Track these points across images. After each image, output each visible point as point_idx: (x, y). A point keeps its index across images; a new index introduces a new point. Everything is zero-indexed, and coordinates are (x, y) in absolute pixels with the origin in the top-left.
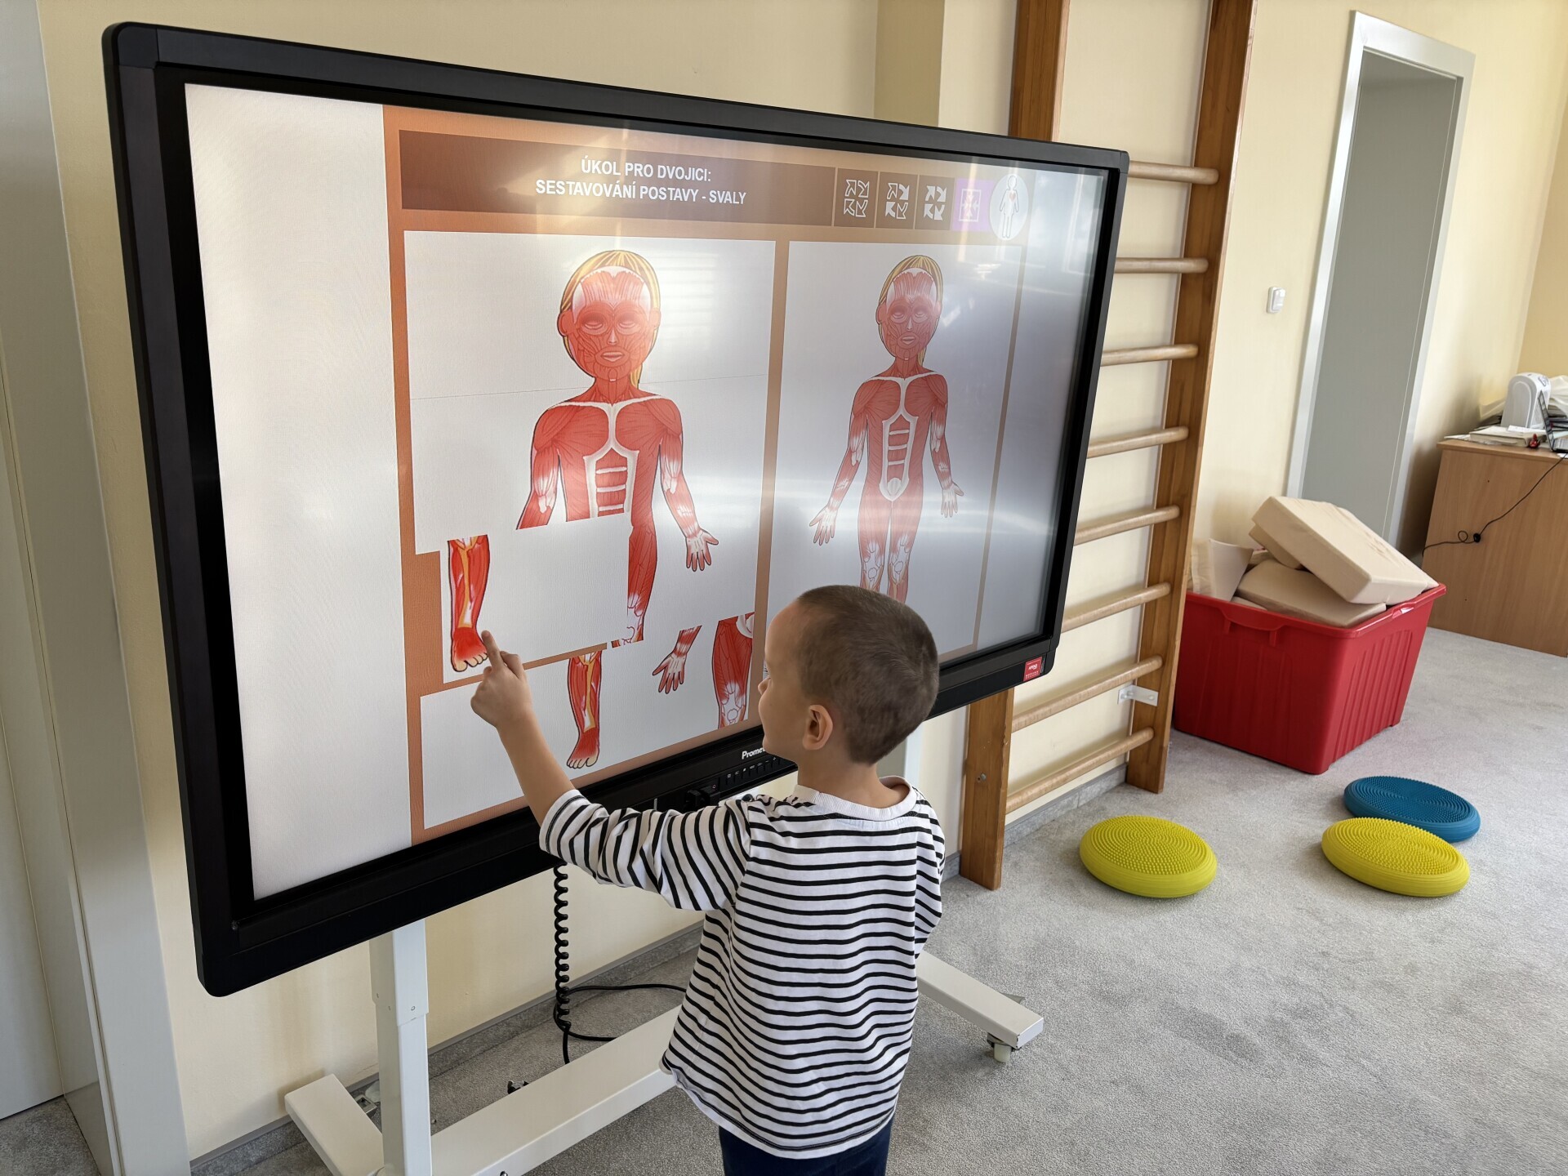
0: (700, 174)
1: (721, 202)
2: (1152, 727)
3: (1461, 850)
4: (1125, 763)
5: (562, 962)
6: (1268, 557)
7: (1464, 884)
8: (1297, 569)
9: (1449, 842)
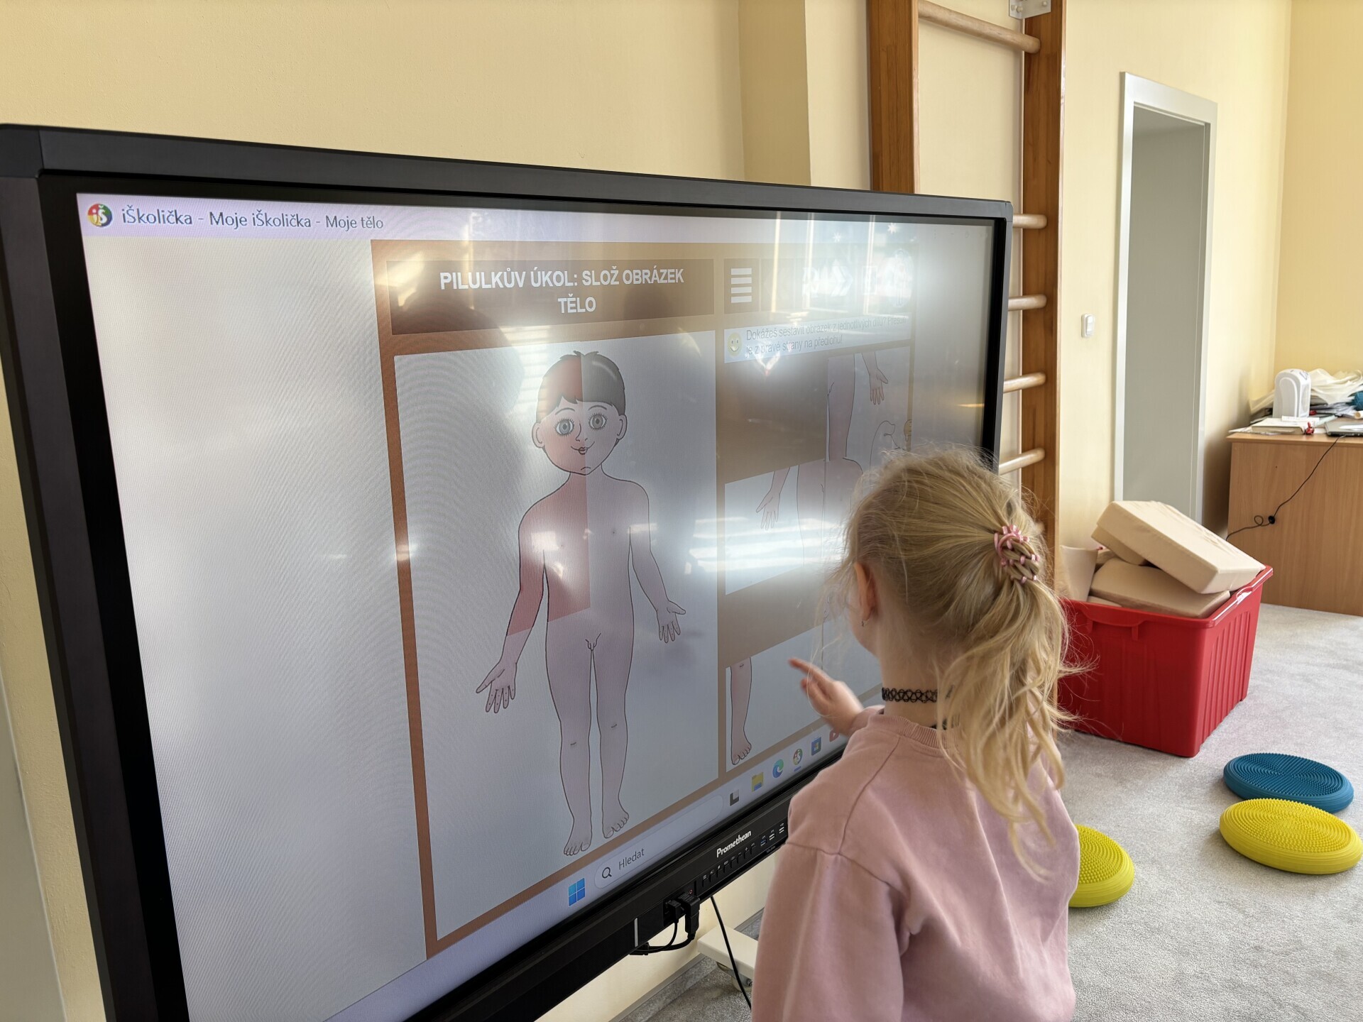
6: (1112, 556)
8: (1140, 565)
9: (1331, 813)
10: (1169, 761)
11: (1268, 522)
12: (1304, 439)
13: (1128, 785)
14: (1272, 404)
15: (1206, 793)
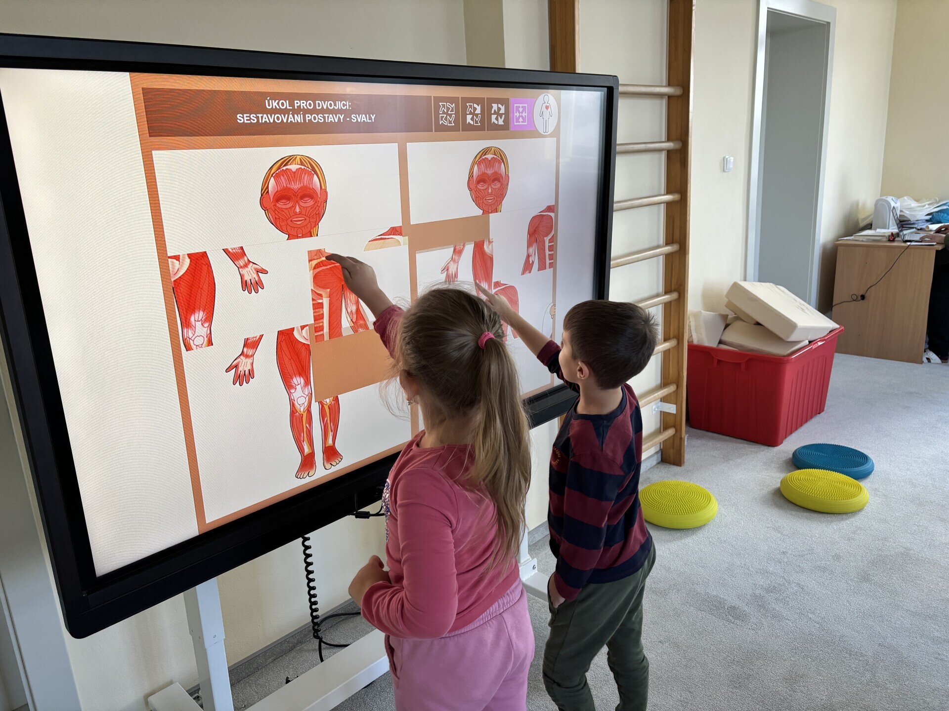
0: (344, 105)
1: (359, 121)
2: (674, 426)
3: (864, 484)
4: (661, 449)
5: (313, 600)
6: (737, 318)
7: (866, 503)
8: (755, 324)
9: (855, 479)
10: (761, 448)
11: (860, 298)
12: (889, 244)
13: (731, 462)
14: (872, 222)
15: (779, 467)
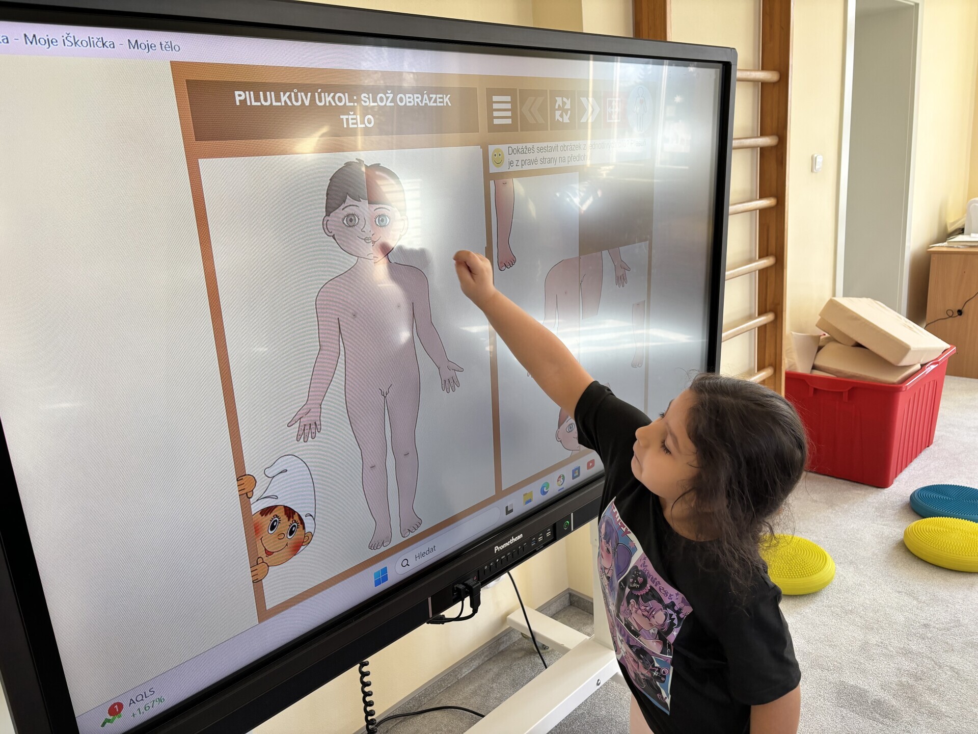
6: (831, 340)
8: (853, 346)
10: (869, 491)
11: (956, 314)
14: (964, 225)
15: (896, 514)
